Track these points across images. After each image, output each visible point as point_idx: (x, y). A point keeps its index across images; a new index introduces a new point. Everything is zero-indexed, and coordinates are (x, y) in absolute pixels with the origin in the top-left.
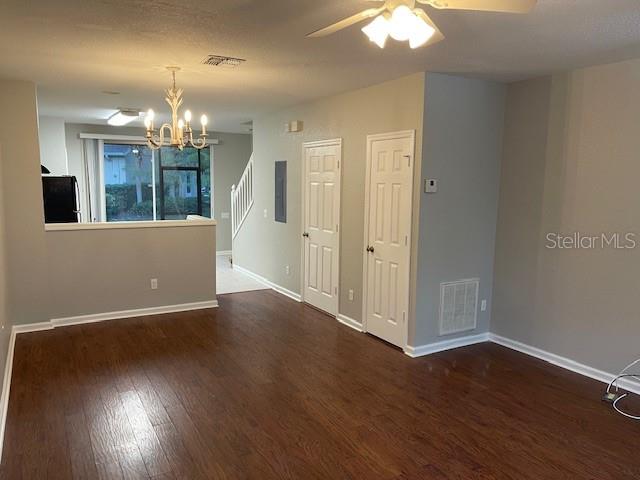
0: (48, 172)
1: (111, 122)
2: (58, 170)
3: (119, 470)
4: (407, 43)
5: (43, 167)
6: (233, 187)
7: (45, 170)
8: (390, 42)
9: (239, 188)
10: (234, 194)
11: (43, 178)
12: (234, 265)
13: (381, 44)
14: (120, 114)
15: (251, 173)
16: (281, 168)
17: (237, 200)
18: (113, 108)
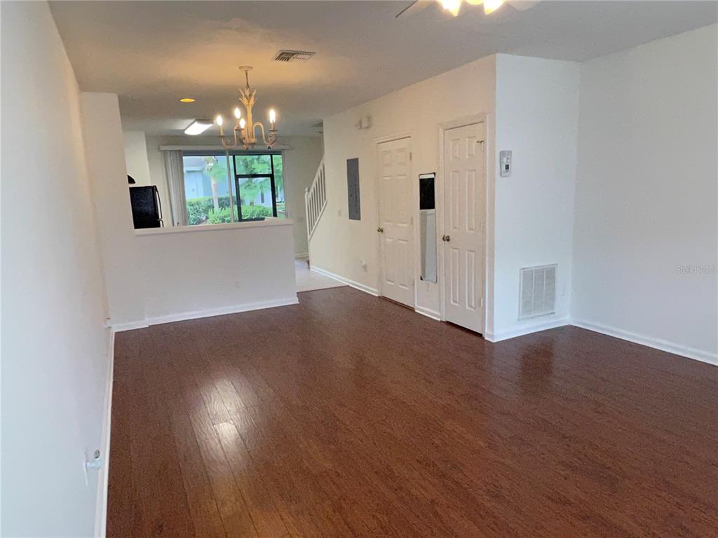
0: (134, 182)
1: (188, 132)
2: (143, 180)
3: (219, 446)
5: (129, 178)
6: (306, 189)
7: (131, 180)
9: (312, 191)
10: (308, 197)
11: (131, 189)
12: (311, 266)
14: (196, 123)
15: (323, 174)
16: (353, 166)
17: (311, 202)
18: (190, 118)
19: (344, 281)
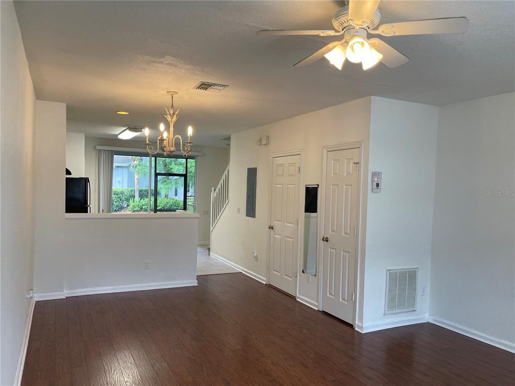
0: (71, 174)
1: (120, 137)
4: (360, 65)
5: (67, 170)
6: (213, 189)
7: (68, 172)
8: (347, 64)
9: (217, 190)
10: (213, 195)
11: (67, 179)
12: (211, 253)
13: (339, 66)
14: (128, 130)
15: (227, 178)
16: (252, 174)
17: (215, 200)
18: (123, 126)
19: (238, 268)
